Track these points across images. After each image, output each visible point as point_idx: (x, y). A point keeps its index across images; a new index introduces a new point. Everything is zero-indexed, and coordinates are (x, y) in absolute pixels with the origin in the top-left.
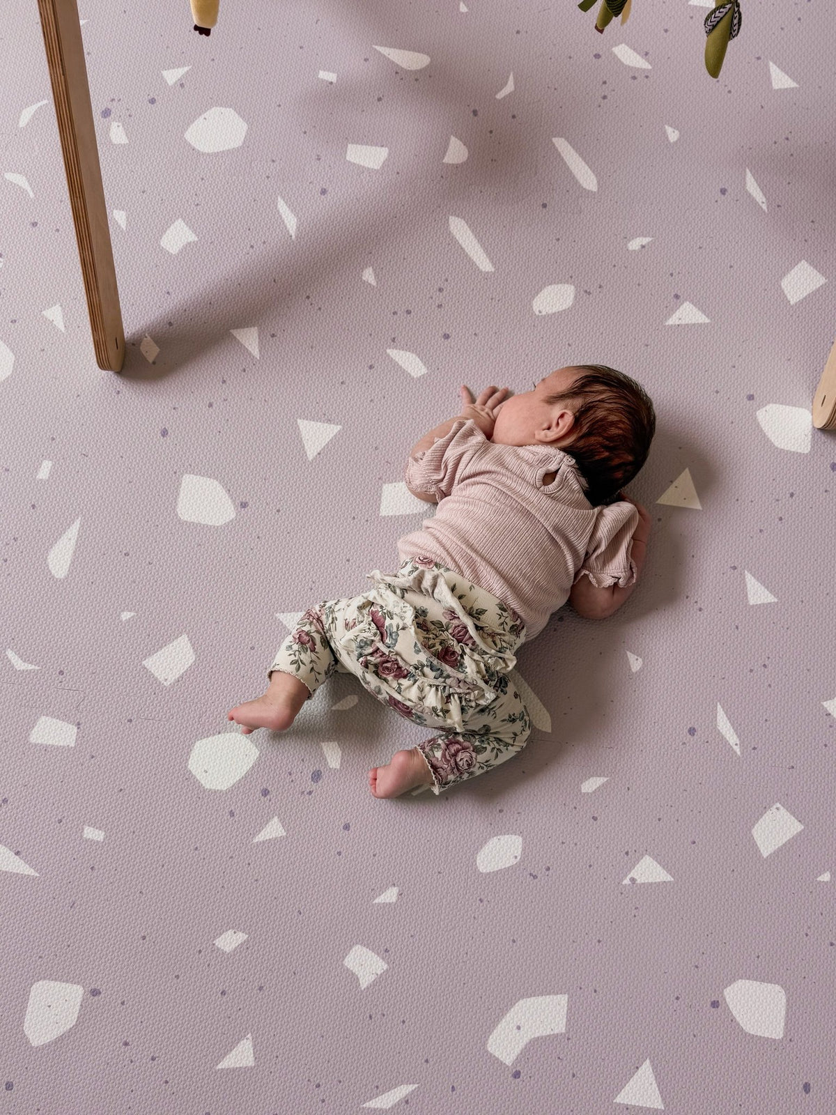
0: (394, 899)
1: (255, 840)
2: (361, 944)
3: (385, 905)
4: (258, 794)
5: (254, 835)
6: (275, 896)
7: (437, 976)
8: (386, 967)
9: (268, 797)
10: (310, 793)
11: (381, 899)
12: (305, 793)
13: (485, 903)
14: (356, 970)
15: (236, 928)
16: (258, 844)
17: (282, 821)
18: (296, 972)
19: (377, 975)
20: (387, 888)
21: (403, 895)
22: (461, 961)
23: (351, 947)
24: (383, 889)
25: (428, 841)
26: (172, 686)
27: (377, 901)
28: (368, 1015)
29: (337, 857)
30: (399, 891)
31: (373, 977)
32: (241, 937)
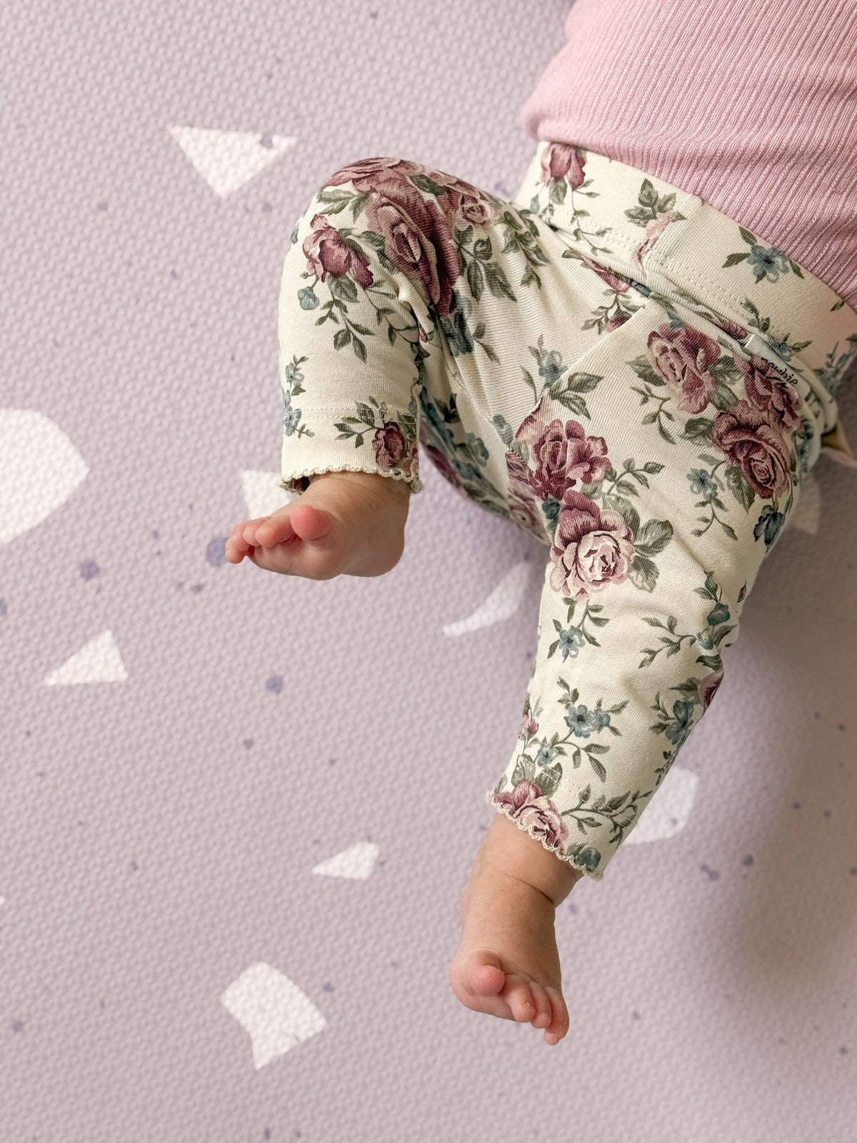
0: (364, 872)
1: (51, 681)
2: (270, 963)
3: (338, 883)
4: (73, 571)
5: (49, 667)
6: (82, 818)
7: (438, 1065)
8: (320, 1024)
9: (95, 581)
10: (198, 588)
11: (332, 867)
12: (187, 586)
13: (582, 915)
14: (247, 1021)
16: (55, 692)
17: (122, 643)
18: (107, 1002)
19: (297, 1039)
20: (351, 842)
21: (387, 866)
22: (501, 1041)
23: (244, 966)
24: (341, 844)
25: (467, 749)
27: (320, 870)
28: (262, 1129)
29: (243, 751)
30: (380, 855)
31: (287, 1045)
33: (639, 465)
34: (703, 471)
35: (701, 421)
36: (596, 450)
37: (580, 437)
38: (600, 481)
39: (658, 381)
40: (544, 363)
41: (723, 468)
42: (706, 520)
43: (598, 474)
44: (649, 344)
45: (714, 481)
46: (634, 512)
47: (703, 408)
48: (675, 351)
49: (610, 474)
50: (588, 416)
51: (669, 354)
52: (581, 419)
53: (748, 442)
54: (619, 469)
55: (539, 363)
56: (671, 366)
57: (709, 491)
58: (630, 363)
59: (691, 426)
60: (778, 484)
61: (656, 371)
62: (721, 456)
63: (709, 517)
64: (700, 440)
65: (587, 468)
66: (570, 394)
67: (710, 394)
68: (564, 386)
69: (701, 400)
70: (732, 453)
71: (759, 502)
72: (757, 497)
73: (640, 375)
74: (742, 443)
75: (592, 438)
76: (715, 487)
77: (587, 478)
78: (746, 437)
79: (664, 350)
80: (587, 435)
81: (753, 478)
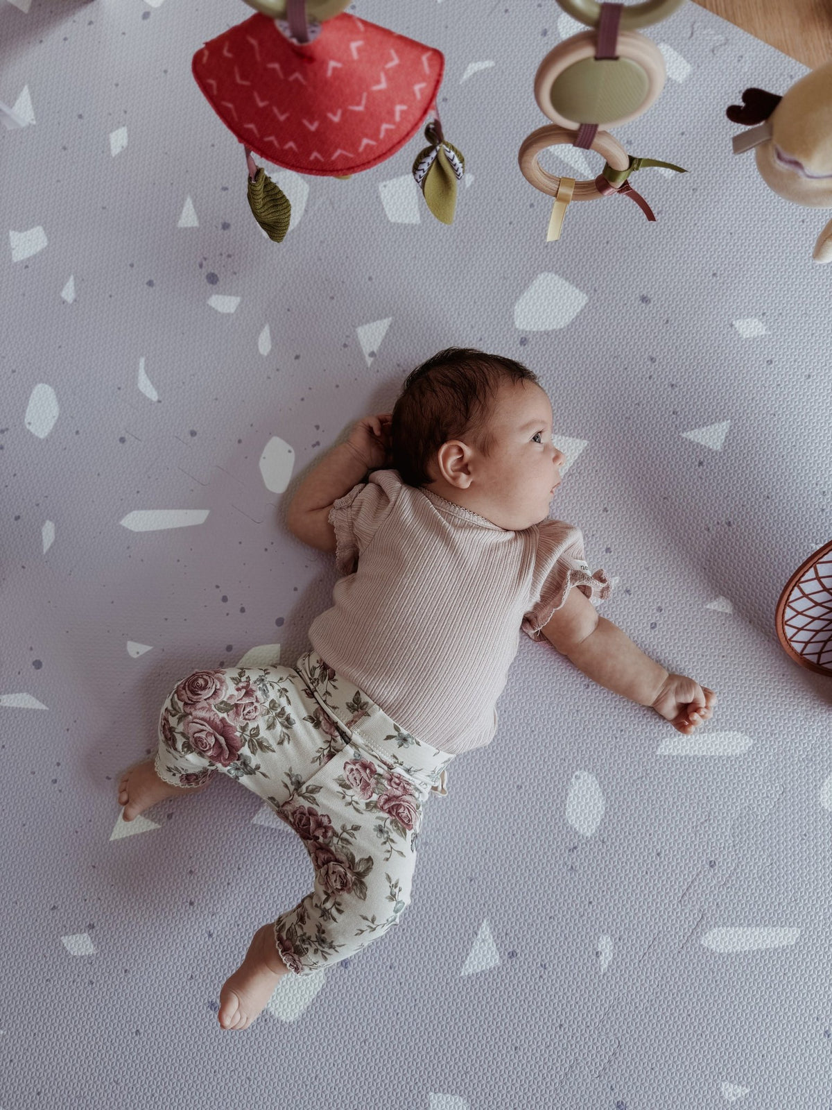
0: (63, 294)
1: (189, 199)
2: (45, 248)
3: (64, 285)
5: (194, 200)
8: (15, 260)
10: (201, 266)
11: (71, 283)
12: (204, 262)
14: (28, 233)
15: (126, 151)
16: (184, 200)
17: (191, 229)
19: (13, 250)
20: (77, 294)
21: (62, 305)
23: (49, 238)
24: (78, 290)
26: (376, 191)
27: (71, 279)
30: (67, 303)
31: (13, 245)
32: (115, 150)
33: (349, 827)
34: (380, 826)
35: (370, 802)
36: (325, 820)
37: (316, 815)
38: (332, 837)
39: (349, 787)
40: (293, 779)
41: (388, 821)
42: (389, 851)
43: (330, 834)
44: (345, 768)
45: (386, 829)
46: (352, 854)
47: (370, 797)
48: (357, 769)
49: (335, 834)
50: (317, 805)
51: (354, 772)
52: (314, 806)
53: (394, 805)
54: (339, 831)
55: (291, 779)
56: (355, 779)
57: (386, 836)
58: (335, 780)
59: (368, 805)
60: (413, 820)
61: (347, 782)
62: (386, 815)
63: (390, 849)
64: (374, 810)
65: (324, 830)
66: (307, 795)
67: (373, 788)
68: (304, 790)
69: (370, 793)
70: (389, 812)
71: (409, 833)
72: (407, 831)
73: (340, 785)
74: (393, 807)
75: (322, 815)
76: (387, 833)
77: (325, 835)
78: (394, 803)
79: (352, 770)
80: (319, 814)
81: (403, 821)
